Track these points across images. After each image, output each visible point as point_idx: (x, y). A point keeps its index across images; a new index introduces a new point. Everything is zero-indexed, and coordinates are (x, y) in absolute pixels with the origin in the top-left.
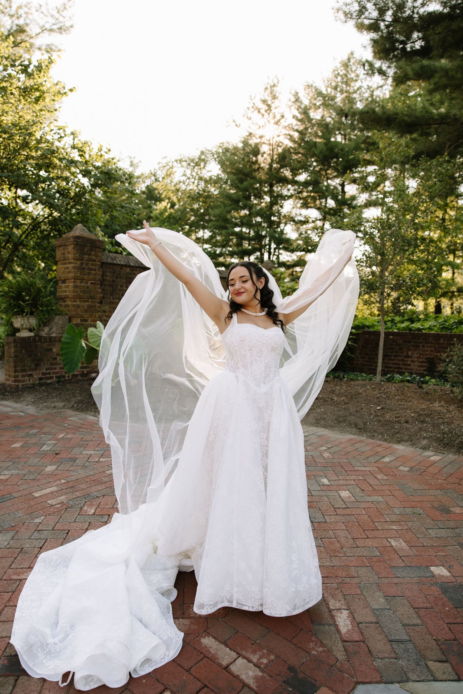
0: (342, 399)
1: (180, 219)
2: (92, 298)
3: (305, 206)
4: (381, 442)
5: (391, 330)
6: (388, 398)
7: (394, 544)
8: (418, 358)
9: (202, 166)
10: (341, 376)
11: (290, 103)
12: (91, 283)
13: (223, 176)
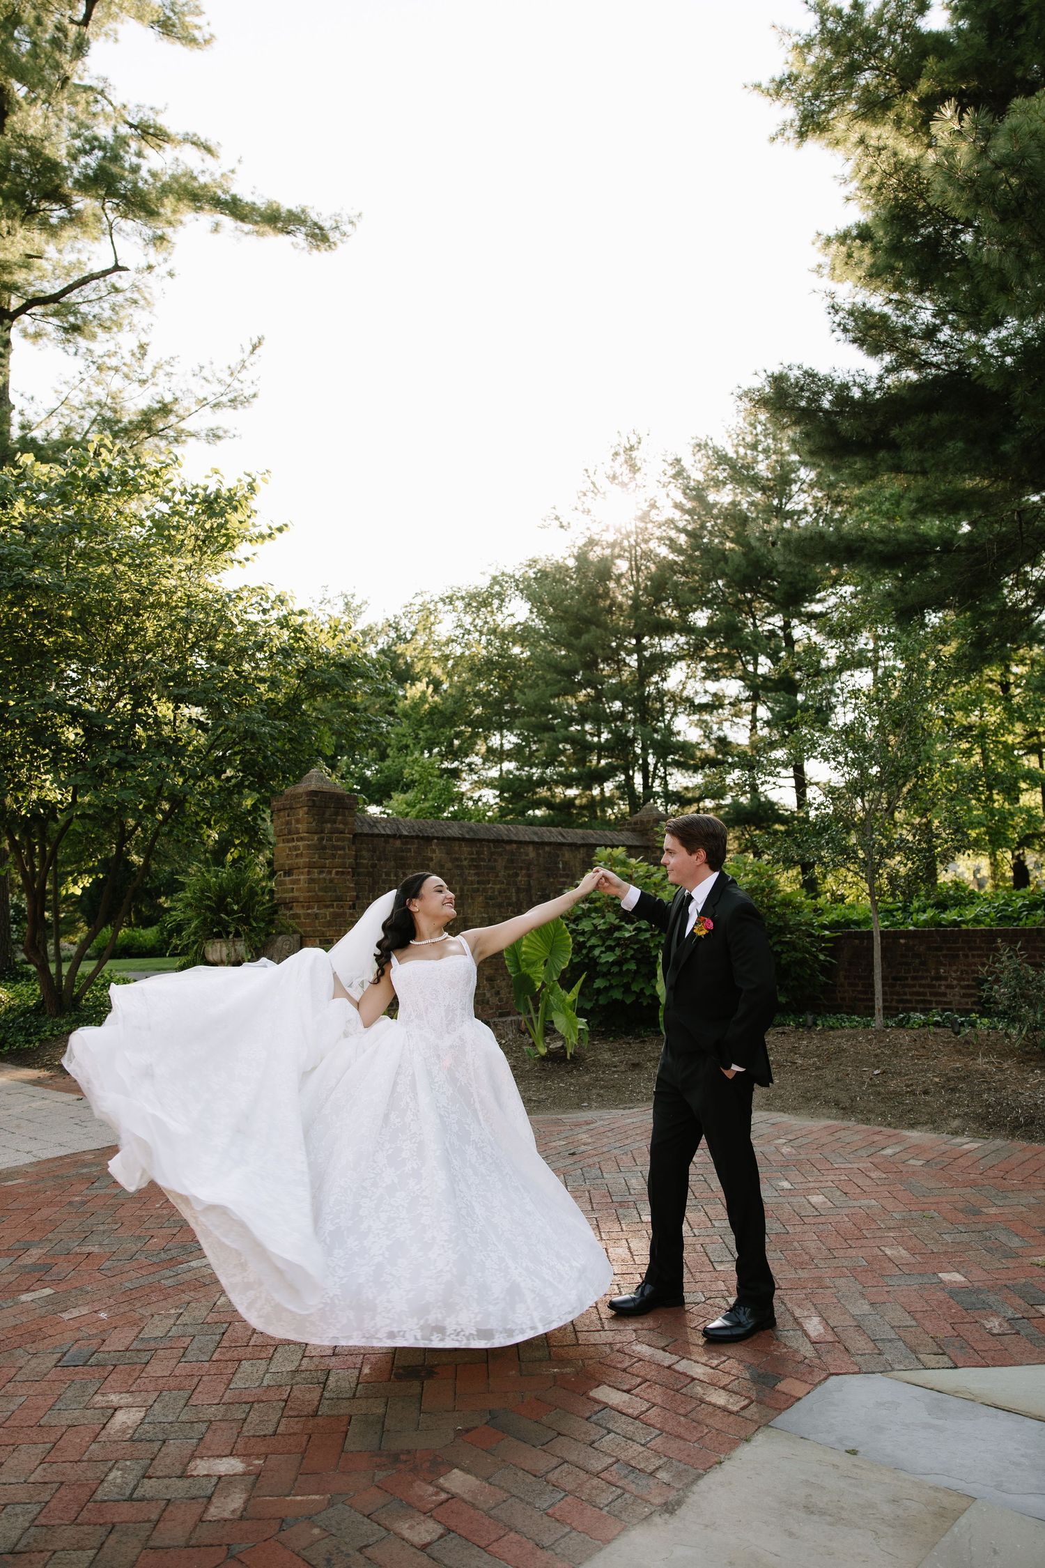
0: (811, 1062)
1: (454, 713)
2: (339, 899)
3: (712, 675)
4: (882, 1128)
5: (902, 928)
6: (896, 1054)
7: (888, 1252)
8: (960, 979)
9: (495, 606)
10: (810, 1022)
11: (665, 479)
12: (337, 873)
13: (538, 624)
